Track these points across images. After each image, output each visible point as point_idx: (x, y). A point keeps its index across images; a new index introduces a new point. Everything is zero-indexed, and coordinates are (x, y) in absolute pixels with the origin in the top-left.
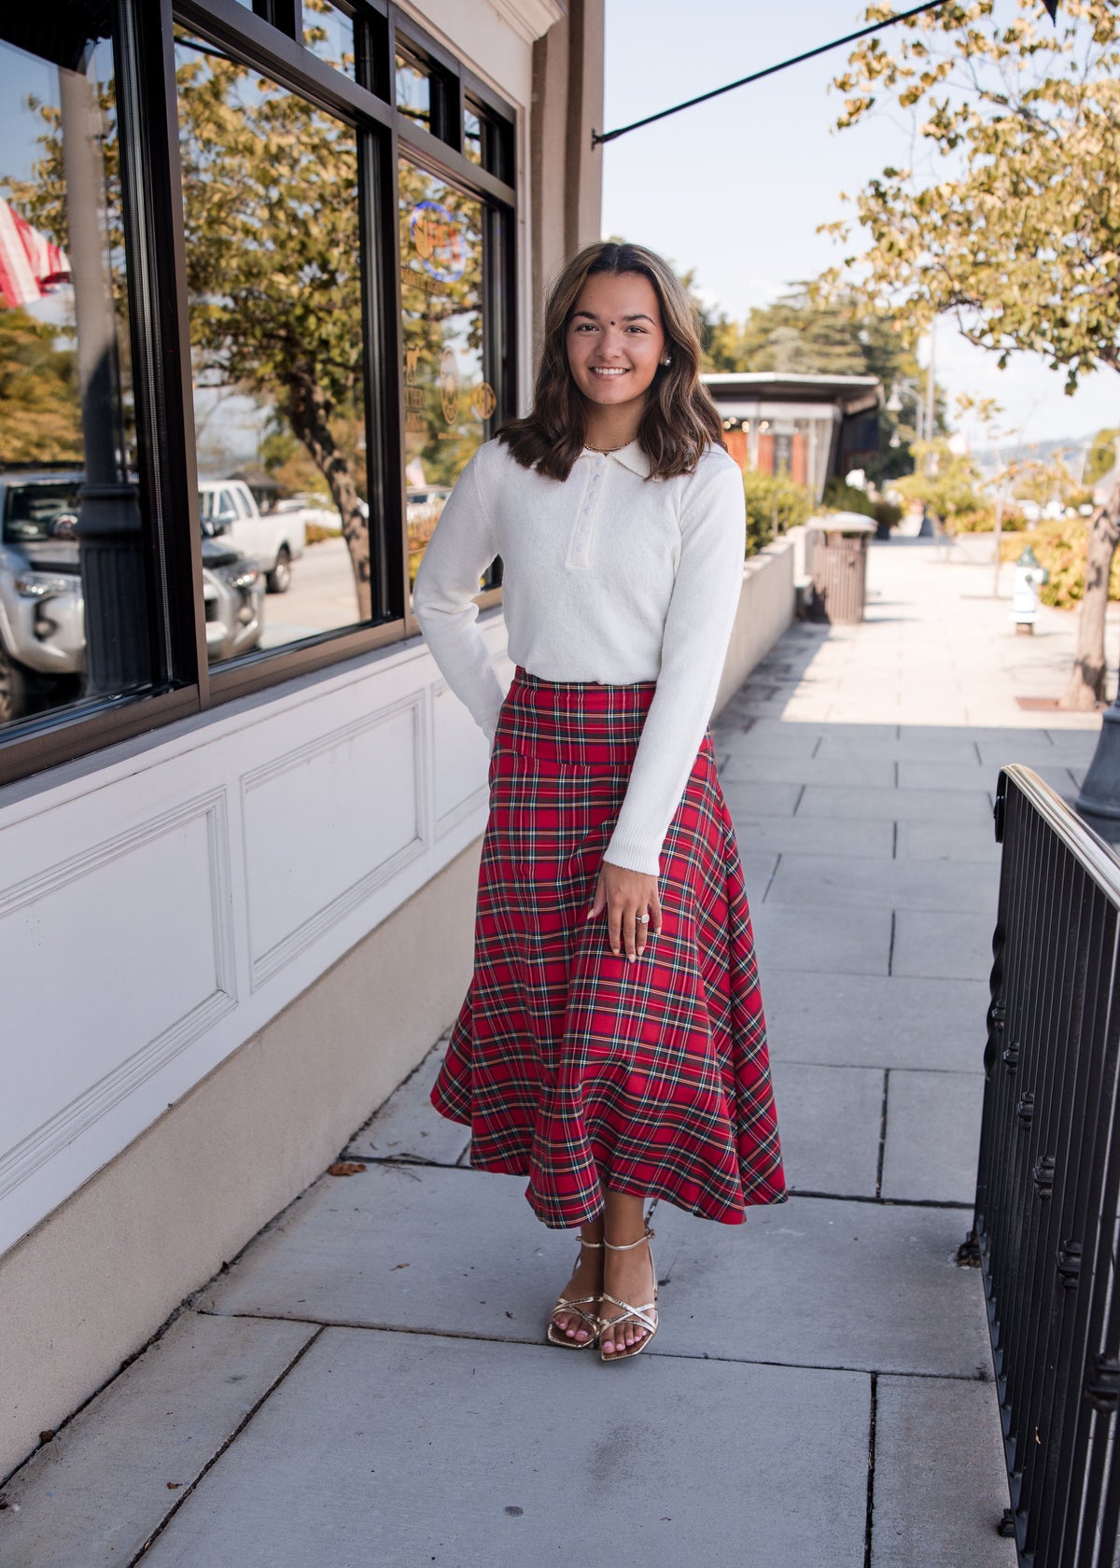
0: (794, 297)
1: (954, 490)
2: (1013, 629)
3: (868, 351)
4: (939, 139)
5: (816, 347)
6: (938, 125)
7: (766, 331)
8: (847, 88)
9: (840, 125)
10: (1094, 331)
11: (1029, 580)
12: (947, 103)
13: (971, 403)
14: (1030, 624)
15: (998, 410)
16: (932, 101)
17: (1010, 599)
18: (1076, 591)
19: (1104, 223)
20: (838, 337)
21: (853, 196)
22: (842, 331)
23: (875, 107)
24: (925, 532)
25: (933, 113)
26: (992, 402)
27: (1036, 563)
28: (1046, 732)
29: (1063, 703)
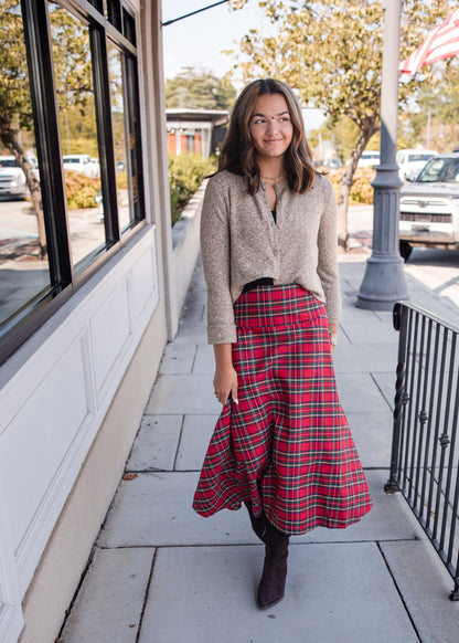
0: (185, 74)
3: (216, 97)
4: (271, 17)
5: (196, 96)
6: (271, 12)
7: (173, 89)
10: (342, 101)
19: (346, 57)
20: (204, 91)
22: (205, 89)
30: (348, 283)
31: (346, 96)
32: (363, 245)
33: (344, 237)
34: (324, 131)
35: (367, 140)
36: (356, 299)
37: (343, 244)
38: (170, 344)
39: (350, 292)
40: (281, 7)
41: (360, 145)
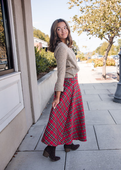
1: (82, 56)
2: (91, 70)
4: (82, 11)
6: (81, 9)
8: (70, 4)
9: (70, 8)
12: (82, 7)
14: (93, 69)
16: (80, 6)
17: (91, 67)
21: (72, 18)
23: (74, 7)
24: (79, 61)
27: (93, 63)
29: (101, 79)
30: (108, 90)
31: (105, 31)
32: (110, 77)
33: (105, 75)
35: (111, 45)
36: (113, 98)
37: (104, 77)
38: (34, 125)
39: (110, 95)
40: (84, 8)
41: (109, 47)
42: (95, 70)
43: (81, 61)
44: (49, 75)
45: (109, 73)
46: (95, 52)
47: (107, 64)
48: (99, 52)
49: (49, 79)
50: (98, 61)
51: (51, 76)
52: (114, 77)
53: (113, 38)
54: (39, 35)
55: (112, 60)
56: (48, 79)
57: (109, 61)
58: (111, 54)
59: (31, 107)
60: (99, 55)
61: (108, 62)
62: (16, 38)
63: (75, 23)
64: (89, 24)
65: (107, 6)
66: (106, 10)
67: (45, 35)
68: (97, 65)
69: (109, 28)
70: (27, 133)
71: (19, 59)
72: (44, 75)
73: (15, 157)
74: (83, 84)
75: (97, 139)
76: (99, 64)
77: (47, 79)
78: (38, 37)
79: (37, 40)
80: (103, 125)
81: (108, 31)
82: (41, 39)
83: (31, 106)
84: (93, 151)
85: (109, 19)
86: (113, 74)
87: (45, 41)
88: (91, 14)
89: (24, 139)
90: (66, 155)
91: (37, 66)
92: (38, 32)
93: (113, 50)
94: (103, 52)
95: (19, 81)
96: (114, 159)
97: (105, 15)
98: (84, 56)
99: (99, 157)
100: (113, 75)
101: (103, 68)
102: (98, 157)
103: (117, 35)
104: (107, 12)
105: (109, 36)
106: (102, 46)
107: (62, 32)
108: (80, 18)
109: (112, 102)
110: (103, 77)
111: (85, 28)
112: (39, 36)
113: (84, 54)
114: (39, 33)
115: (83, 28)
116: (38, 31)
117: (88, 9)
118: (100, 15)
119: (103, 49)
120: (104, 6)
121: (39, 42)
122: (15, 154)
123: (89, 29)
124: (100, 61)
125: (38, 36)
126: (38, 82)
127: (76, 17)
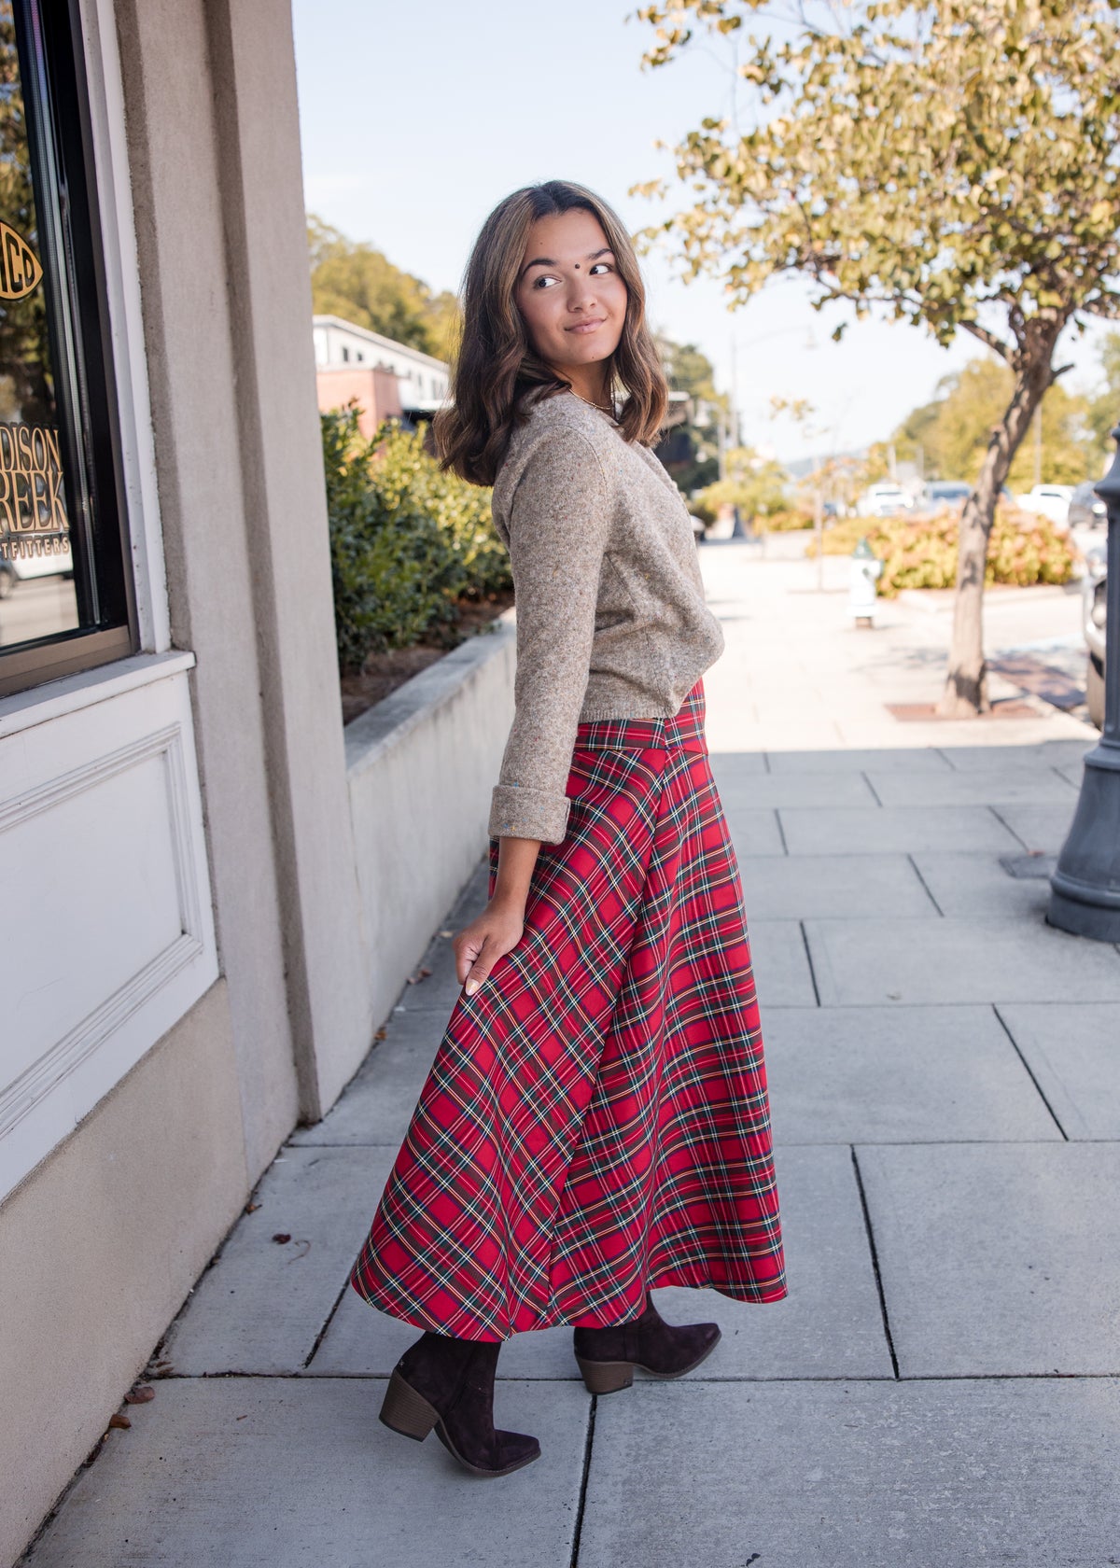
1: (765, 493)
2: (851, 623)
4: (760, 84)
6: (760, 66)
8: (657, 19)
9: (655, 62)
11: (866, 572)
12: (769, 41)
13: (784, 404)
14: (869, 618)
15: (811, 410)
16: (752, 40)
17: (846, 591)
18: (898, 581)
21: (671, 144)
23: (691, 42)
24: (737, 534)
25: (753, 53)
26: (804, 403)
27: (870, 554)
28: (939, 752)
29: (941, 709)
30: (1001, 820)
31: (979, 262)
32: (1025, 691)
33: (972, 671)
34: (897, 443)
35: (1037, 397)
36: (1048, 888)
37: (970, 690)
38: (305, 1137)
39: (1017, 861)
40: (787, 57)
41: (1016, 413)
42: (885, 628)
43: (759, 539)
44: (458, 676)
45: (1010, 657)
46: (892, 456)
47: (1002, 565)
48: (928, 459)
49: (457, 707)
50: (910, 540)
51: (473, 681)
52: (1059, 691)
53: (1050, 332)
54: (373, 293)
55: (1042, 534)
56: (449, 706)
57: (1020, 541)
58: (1038, 472)
59: (286, 975)
60: (931, 480)
61: (1006, 550)
62: (154, 348)
63: (701, 188)
64: (830, 202)
65: (1001, 37)
66: (986, 72)
67: (426, 300)
68: (908, 580)
69: (1012, 242)
70: (248, 1210)
71: (180, 540)
72: (413, 673)
73: (126, 1426)
74: (766, 757)
75: (878, 1276)
76: (924, 570)
77: (435, 716)
78: (364, 316)
79: (355, 346)
80: (944, 1148)
81: (1009, 266)
82: (394, 336)
83: (286, 965)
84: (846, 1385)
85: (1019, 155)
86: (1055, 661)
87: (425, 349)
88: (846, 109)
89: (211, 1265)
90: (593, 1419)
91: (349, 593)
92: (359, 273)
93: (1056, 433)
94: (966, 456)
95: (177, 735)
96: (1032, 1471)
97: (975, 122)
98: (790, 491)
99: (891, 1448)
100: (1054, 672)
101: (956, 608)
102: (888, 1441)
103: (1086, 308)
104: (996, 93)
105: (1016, 309)
106: (952, 401)
107: (573, 305)
108: (751, 142)
109: (1033, 928)
110: (960, 692)
111: (796, 240)
112: (375, 308)
113: (781, 476)
114: (369, 276)
115: (776, 234)
116: (366, 259)
117: (818, 67)
118: (929, 118)
119: (962, 430)
120: (972, 39)
121: (370, 362)
122: (135, 1396)
123: (829, 252)
124: (935, 544)
125: (364, 306)
126: (350, 738)
127: (714, 134)
